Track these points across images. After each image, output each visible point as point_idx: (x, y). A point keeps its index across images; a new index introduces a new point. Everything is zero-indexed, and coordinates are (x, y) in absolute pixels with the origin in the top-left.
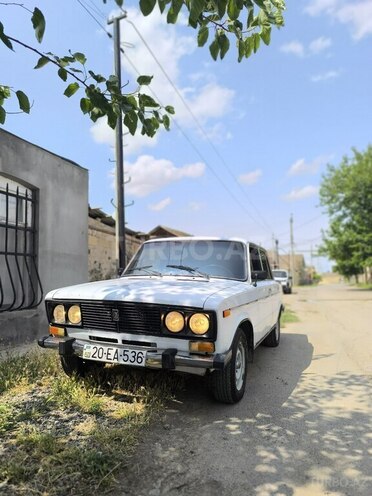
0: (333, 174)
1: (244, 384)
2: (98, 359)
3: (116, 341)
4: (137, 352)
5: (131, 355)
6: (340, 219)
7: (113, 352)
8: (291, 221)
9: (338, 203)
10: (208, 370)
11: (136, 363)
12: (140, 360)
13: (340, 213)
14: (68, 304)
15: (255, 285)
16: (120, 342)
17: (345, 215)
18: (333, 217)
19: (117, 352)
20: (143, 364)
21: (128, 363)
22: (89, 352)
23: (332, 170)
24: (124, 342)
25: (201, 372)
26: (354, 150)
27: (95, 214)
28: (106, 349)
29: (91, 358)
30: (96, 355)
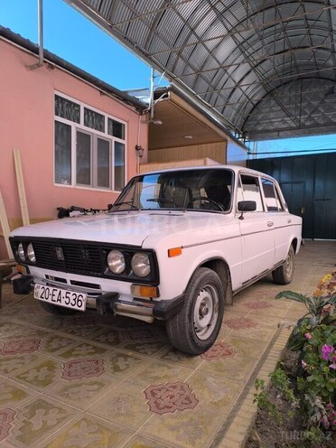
3: (65, 281)
5: (72, 297)
7: (57, 294)
11: (76, 307)
12: (80, 303)
16: (68, 283)
19: (60, 293)
20: (82, 308)
21: (70, 306)
22: (38, 292)
24: (72, 282)
28: (51, 289)
30: (43, 296)
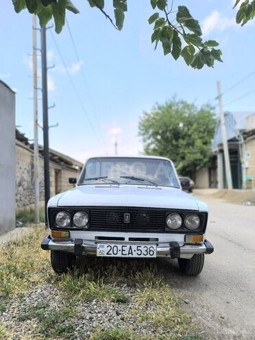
0: (146, 117)
2: (113, 255)
3: (123, 239)
4: (149, 246)
5: (143, 250)
6: (149, 145)
7: (127, 249)
8: (116, 144)
9: (148, 136)
11: (148, 256)
12: (151, 253)
13: (149, 141)
17: (152, 143)
18: (145, 144)
19: (130, 248)
21: (142, 256)
23: (146, 114)
24: (130, 239)
26: (157, 104)
29: (106, 255)
30: (111, 252)
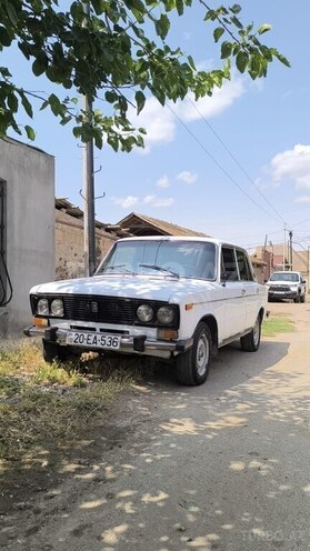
1: (207, 372)
2: (79, 344)
3: (94, 329)
4: (113, 338)
5: (107, 340)
7: (92, 338)
10: (172, 353)
14: (50, 298)
15: (224, 286)
16: (98, 331)
20: (117, 348)
22: (71, 339)
24: (101, 330)
25: (166, 355)
27: (61, 205)
28: (86, 336)
29: (73, 343)
